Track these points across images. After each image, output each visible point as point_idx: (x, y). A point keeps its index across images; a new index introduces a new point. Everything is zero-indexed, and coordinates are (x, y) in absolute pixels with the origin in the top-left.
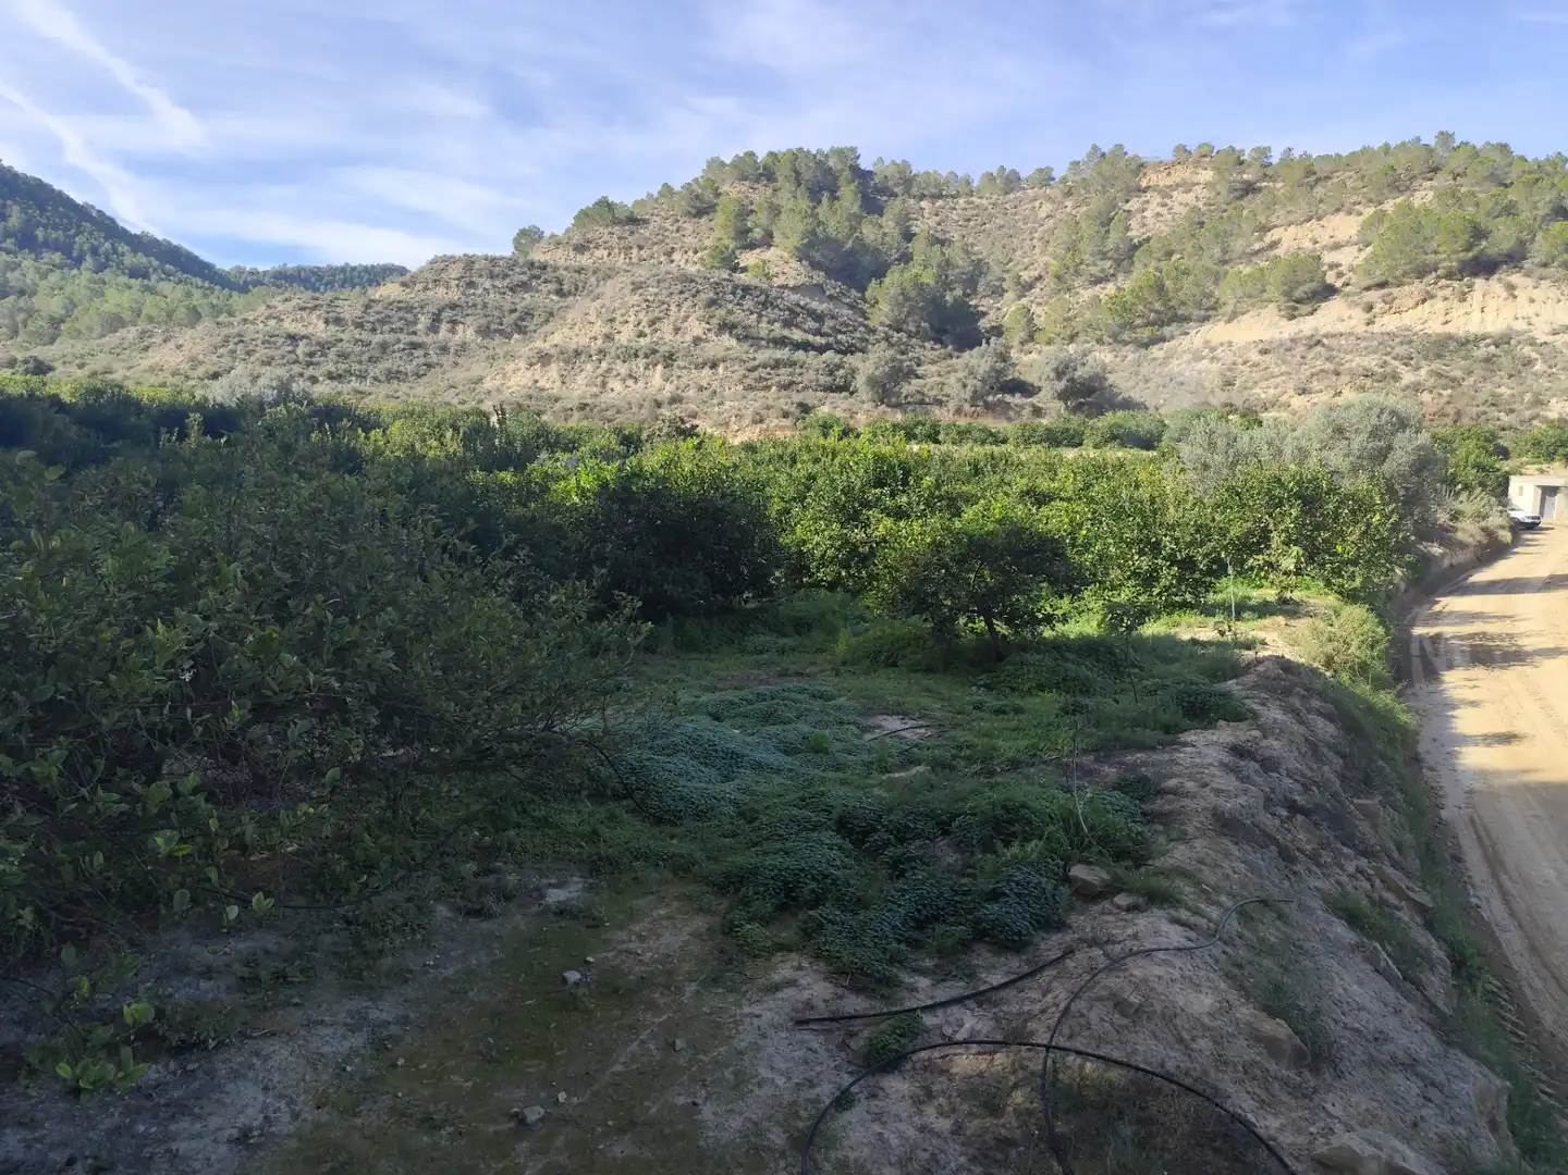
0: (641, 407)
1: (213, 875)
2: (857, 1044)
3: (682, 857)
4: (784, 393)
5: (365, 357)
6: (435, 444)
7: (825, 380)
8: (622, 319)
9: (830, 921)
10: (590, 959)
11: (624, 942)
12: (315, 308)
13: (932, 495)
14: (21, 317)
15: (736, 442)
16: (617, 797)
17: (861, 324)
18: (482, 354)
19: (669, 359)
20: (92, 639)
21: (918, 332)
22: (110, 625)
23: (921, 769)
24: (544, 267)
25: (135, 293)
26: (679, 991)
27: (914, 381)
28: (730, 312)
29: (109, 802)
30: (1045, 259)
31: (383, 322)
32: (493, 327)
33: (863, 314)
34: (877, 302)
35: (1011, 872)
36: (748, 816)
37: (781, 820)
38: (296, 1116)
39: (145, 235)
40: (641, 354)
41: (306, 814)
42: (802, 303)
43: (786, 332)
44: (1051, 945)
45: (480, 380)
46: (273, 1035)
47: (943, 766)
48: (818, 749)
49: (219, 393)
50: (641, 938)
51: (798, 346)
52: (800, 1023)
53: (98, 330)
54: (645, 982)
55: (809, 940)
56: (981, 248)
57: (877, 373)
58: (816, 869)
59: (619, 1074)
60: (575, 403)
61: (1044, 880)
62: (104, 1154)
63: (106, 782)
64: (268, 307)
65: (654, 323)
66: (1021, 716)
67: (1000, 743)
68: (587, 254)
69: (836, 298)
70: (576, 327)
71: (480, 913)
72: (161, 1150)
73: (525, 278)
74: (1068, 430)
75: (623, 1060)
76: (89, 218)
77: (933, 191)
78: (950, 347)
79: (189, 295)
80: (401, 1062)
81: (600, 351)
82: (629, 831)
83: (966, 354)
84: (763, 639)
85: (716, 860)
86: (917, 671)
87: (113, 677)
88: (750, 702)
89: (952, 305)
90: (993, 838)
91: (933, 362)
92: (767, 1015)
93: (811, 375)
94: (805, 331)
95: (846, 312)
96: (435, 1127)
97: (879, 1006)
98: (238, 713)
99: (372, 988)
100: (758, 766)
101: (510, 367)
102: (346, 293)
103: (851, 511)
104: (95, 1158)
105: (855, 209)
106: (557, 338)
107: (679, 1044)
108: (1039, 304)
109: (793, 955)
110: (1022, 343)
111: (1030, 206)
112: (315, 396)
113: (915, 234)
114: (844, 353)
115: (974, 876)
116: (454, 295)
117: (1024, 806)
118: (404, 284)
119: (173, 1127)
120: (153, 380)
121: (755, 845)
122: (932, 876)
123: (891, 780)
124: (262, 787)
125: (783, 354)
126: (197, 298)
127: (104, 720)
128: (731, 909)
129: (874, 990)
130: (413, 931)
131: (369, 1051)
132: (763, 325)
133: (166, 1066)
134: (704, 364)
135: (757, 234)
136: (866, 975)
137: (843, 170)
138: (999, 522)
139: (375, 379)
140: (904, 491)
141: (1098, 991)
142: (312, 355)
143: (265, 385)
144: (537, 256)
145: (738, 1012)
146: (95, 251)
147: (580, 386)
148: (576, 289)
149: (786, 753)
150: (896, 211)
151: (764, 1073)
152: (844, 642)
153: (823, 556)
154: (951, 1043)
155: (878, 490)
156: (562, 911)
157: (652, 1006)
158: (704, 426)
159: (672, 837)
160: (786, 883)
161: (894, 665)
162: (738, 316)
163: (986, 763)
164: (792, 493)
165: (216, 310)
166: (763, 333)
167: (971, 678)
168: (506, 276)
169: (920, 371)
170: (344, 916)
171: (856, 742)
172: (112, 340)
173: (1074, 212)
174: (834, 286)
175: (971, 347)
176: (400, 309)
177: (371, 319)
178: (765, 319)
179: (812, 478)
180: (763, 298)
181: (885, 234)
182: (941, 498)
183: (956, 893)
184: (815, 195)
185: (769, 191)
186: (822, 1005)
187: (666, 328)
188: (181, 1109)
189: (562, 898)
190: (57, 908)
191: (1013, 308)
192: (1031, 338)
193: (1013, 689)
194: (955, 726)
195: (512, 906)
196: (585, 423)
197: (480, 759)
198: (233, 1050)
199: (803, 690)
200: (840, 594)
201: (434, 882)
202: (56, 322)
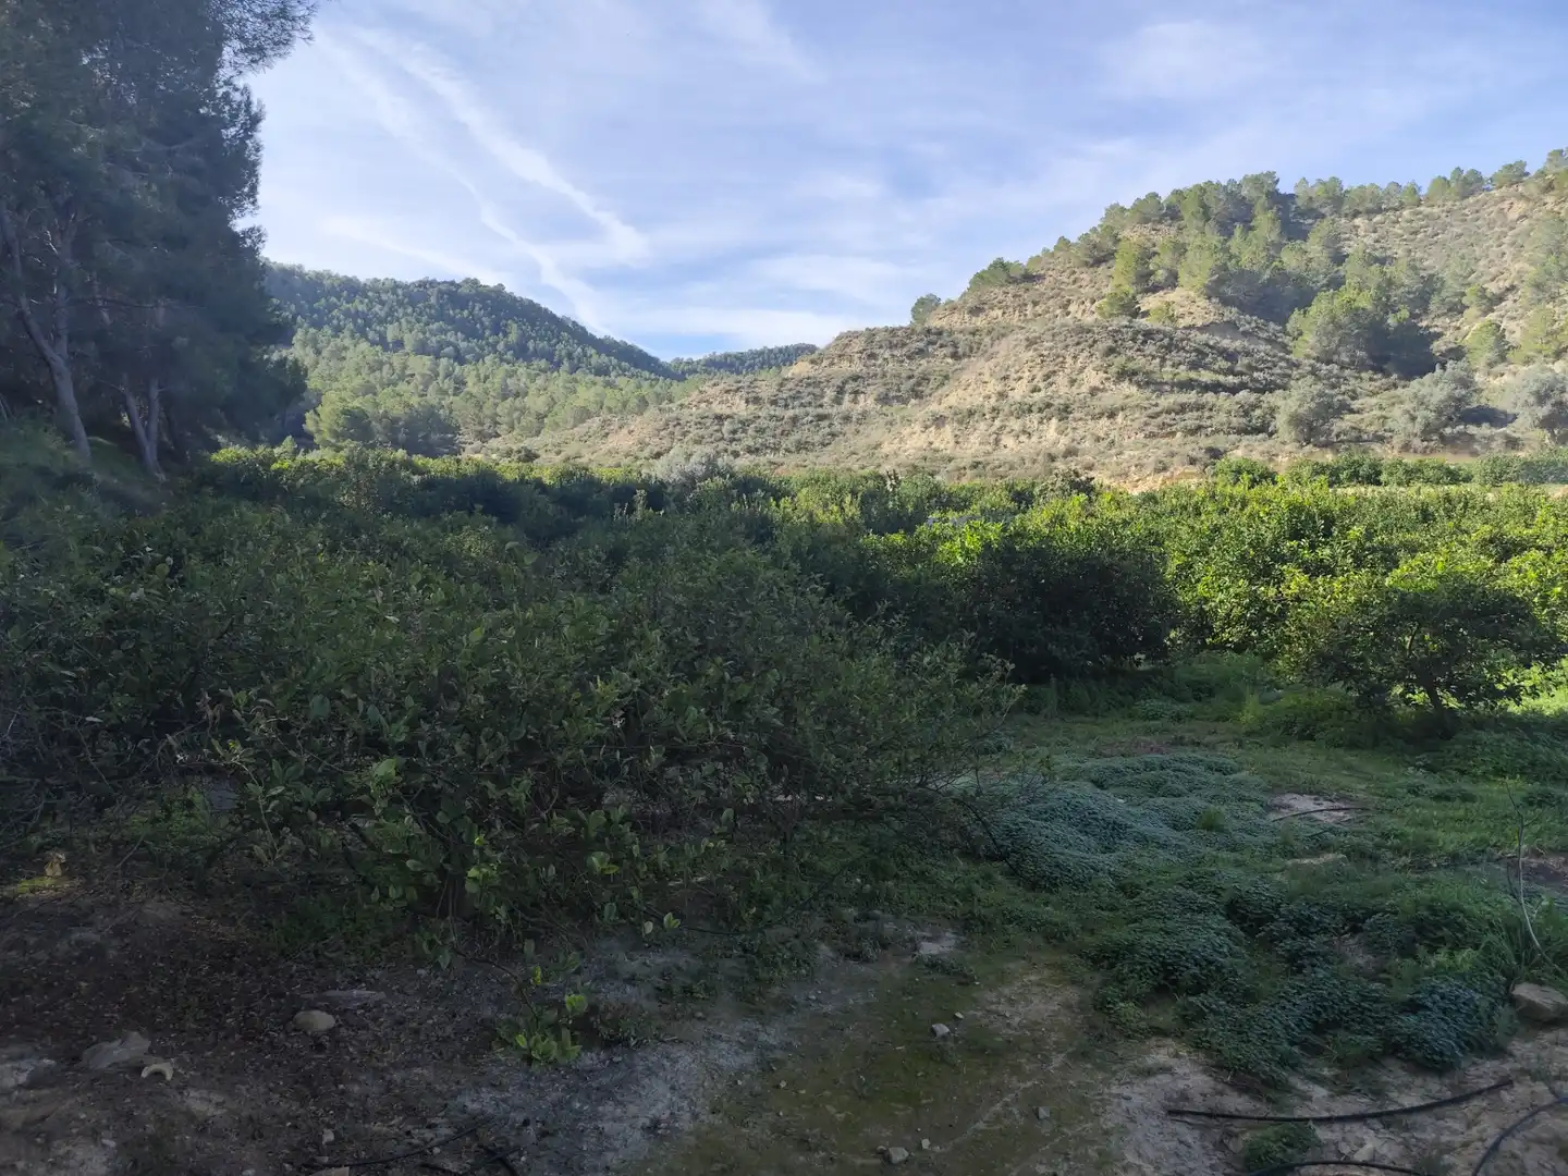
0: (1034, 461)
1: (635, 893)
2: (1236, 1146)
3: (1056, 925)
4: (1190, 438)
5: (779, 431)
6: (836, 508)
7: (1236, 421)
8: (1016, 376)
9: (1212, 1010)
10: (959, 1015)
11: (993, 1003)
12: (738, 389)
13: (1361, 546)
14: (516, 415)
15: (1136, 493)
16: (992, 858)
17: (1282, 359)
18: (881, 421)
19: (1064, 412)
20: (553, 691)
21: (1353, 363)
22: (567, 679)
23: (1330, 856)
24: (940, 333)
25: (599, 388)
26: (1046, 1060)
27: (1347, 417)
28: (1130, 359)
29: (562, 825)
30: (1517, 266)
31: (794, 398)
32: (892, 394)
33: (1284, 347)
34: (1301, 334)
35: (1435, 982)
36: (1129, 890)
37: (1163, 897)
38: (695, 1116)
39: (607, 338)
40: (1034, 408)
41: (707, 848)
42: (1211, 343)
43: (1193, 375)
44: (1484, 1071)
45: (878, 446)
46: (681, 1042)
47: (1363, 855)
48: (1211, 825)
49: (659, 470)
50: (1011, 1002)
51: (1206, 388)
52: (1171, 1112)
53: (572, 421)
54: (1012, 1045)
55: (1189, 1029)
56: (1432, 263)
57: (1301, 411)
58: (1199, 953)
59: (981, 1131)
60: (967, 462)
61: (1477, 996)
62: (549, 1121)
63: (560, 807)
64: (701, 392)
65: (1049, 377)
66: (1469, 805)
67: (1440, 834)
68: (982, 316)
69: (1251, 334)
70: (972, 387)
71: (858, 957)
72: (591, 1126)
73: (921, 345)
74: (1555, 463)
75: (986, 1119)
76: (567, 329)
77: (1370, 205)
78: (1395, 376)
79: (639, 387)
80: (783, 1084)
81: (994, 409)
82: (1002, 893)
83: (1415, 384)
84: (1154, 704)
85: (1092, 932)
86: (1340, 746)
87: (565, 723)
88: (1137, 771)
89: (1396, 329)
90: (1414, 941)
91: (1373, 394)
92: (1137, 1100)
93: (1222, 417)
94: (1215, 372)
95: (1263, 347)
96: (810, 1149)
97: (1263, 1109)
98: (655, 756)
99: (762, 1012)
100: (1143, 840)
101: (906, 431)
102: (764, 374)
103: (1261, 565)
104: (544, 1123)
105: (1274, 237)
106: (952, 400)
107: (1043, 1112)
108: (1513, 318)
109: (1169, 1041)
110: (1491, 365)
111: (1495, 209)
112: (736, 469)
113: (1347, 256)
114: (1262, 391)
115: (1387, 982)
116: (857, 368)
117: (1457, 908)
118: (813, 362)
119: (600, 1108)
120: (612, 462)
121: (1135, 921)
122: (1335, 976)
123: (1297, 866)
124: (675, 821)
125: (1191, 397)
126: (645, 390)
127: (559, 758)
128: (1105, 984)
129: (1259, 1092)
130: (799, 966)
131: (756, 1070)
132: (1168, 369)
133: (598, 1054)
134: (1101, 415)
135: (1161, 275)
136: (1250, 1072)
137: (1259, 198)
138: (1439, 578)
139: (787, 450)
140: (1326, 543)
141: (1535, 1131)
142: (734, 432)
143: (695, 465)
144: (934, 323)
145: (1106, 1090)
146: (570, 356)
147: (974, 445)
148: (971, 349)
149: (1175, 827)
150: (1323, 233)
151: (1131, 1158)
152: (1251, 711)
153: (1228, 615)
154: (1348, 1162)
155: (1294, 543)
156: (934, 964)
157: (1016, 1070)
158: (1100, 478)
159: (1046, 904)
160: (1164, 964)
161: (1311, 737)
162: (1140, 362)
163: (1419, 855)
164: (1194, 546)
165: (659, 398)
166: (1167, 377)
167: (1407, 758)
168: (904, 345)
169: (1356, 405)
170: (741, 945)
171: (1258, 820)
172: (581, 429)
173: (1556, 209)
174: (1248, 322)
175: (1422, 374)
176: (809, 385)
177: (785, 396)
178: (1169, 363)
179: (1216, 529)
180: (1166, 341)
181: (1310, 260)
182: (1373, 550)
183: (1365, 998)
184: (1226, 230)
185: (1173, 231)
186: (1198, 1099)
187: (1061, 380)
188: (606, 1094)
189: (934, 952)
190: (522, 908)
191: (1477, 326)
192: (1503, 358)
193: (1463, 773)
194: (1381, 811)
195: (889, 954)
196: (978, 481)
197: (860, 810)
198: (649, 1050)
199: (1197, 762)
200: (1248, 658)
201: (817, 923)
202: (541, 417)
